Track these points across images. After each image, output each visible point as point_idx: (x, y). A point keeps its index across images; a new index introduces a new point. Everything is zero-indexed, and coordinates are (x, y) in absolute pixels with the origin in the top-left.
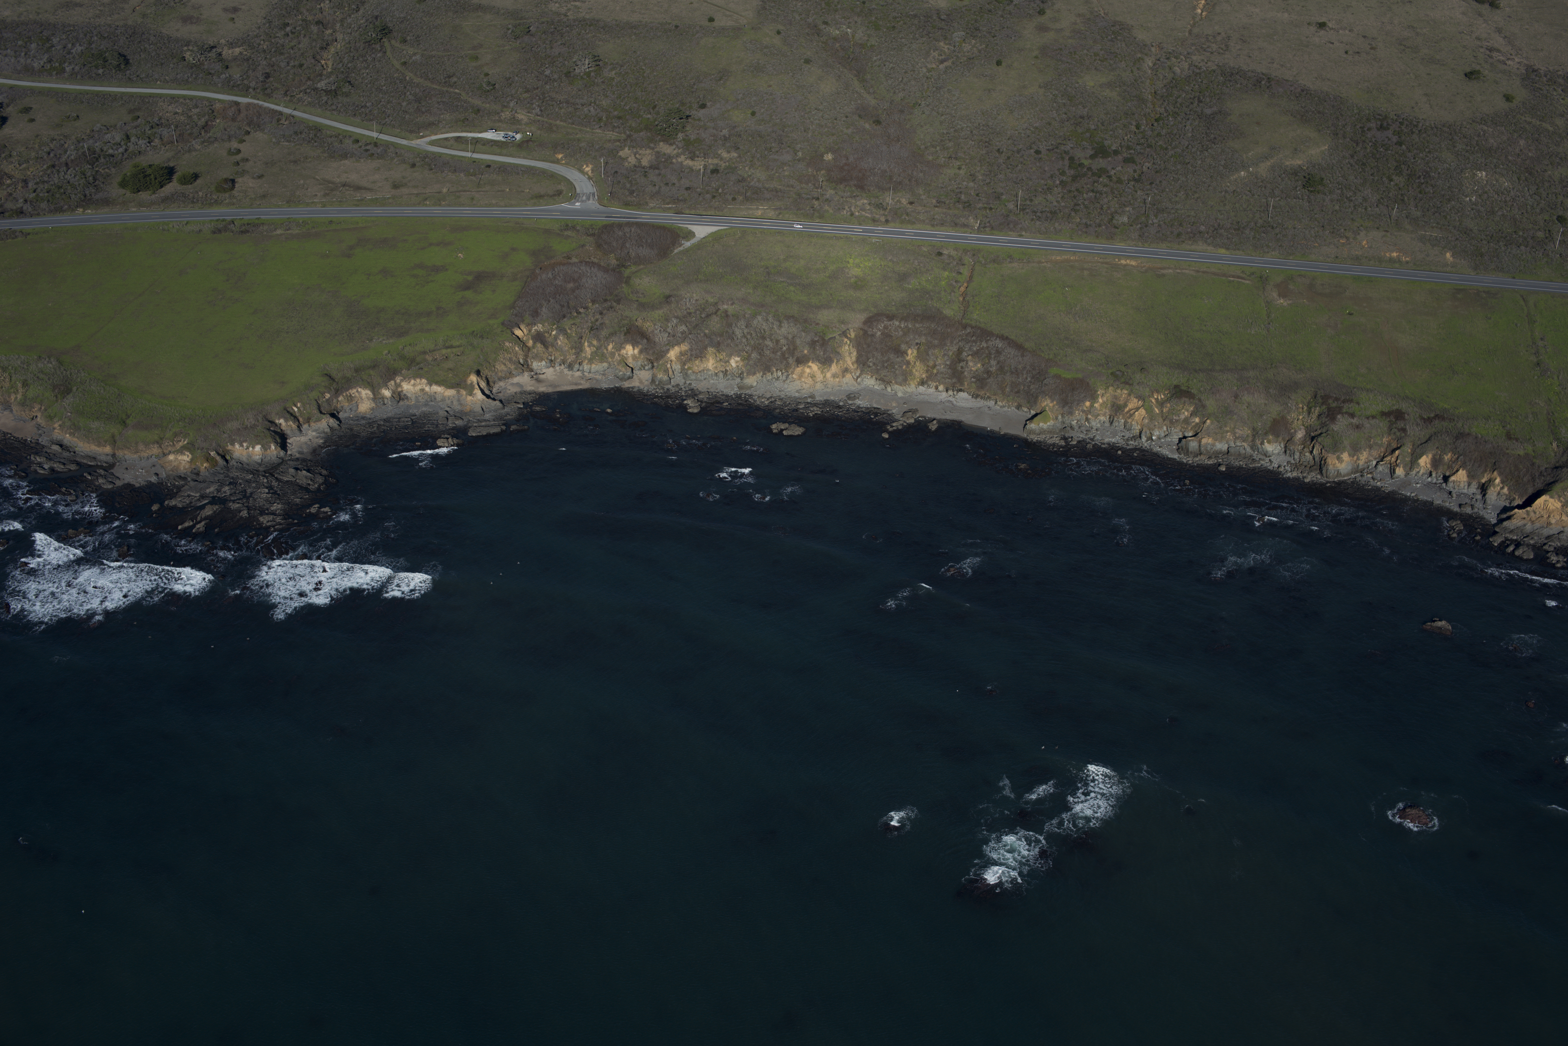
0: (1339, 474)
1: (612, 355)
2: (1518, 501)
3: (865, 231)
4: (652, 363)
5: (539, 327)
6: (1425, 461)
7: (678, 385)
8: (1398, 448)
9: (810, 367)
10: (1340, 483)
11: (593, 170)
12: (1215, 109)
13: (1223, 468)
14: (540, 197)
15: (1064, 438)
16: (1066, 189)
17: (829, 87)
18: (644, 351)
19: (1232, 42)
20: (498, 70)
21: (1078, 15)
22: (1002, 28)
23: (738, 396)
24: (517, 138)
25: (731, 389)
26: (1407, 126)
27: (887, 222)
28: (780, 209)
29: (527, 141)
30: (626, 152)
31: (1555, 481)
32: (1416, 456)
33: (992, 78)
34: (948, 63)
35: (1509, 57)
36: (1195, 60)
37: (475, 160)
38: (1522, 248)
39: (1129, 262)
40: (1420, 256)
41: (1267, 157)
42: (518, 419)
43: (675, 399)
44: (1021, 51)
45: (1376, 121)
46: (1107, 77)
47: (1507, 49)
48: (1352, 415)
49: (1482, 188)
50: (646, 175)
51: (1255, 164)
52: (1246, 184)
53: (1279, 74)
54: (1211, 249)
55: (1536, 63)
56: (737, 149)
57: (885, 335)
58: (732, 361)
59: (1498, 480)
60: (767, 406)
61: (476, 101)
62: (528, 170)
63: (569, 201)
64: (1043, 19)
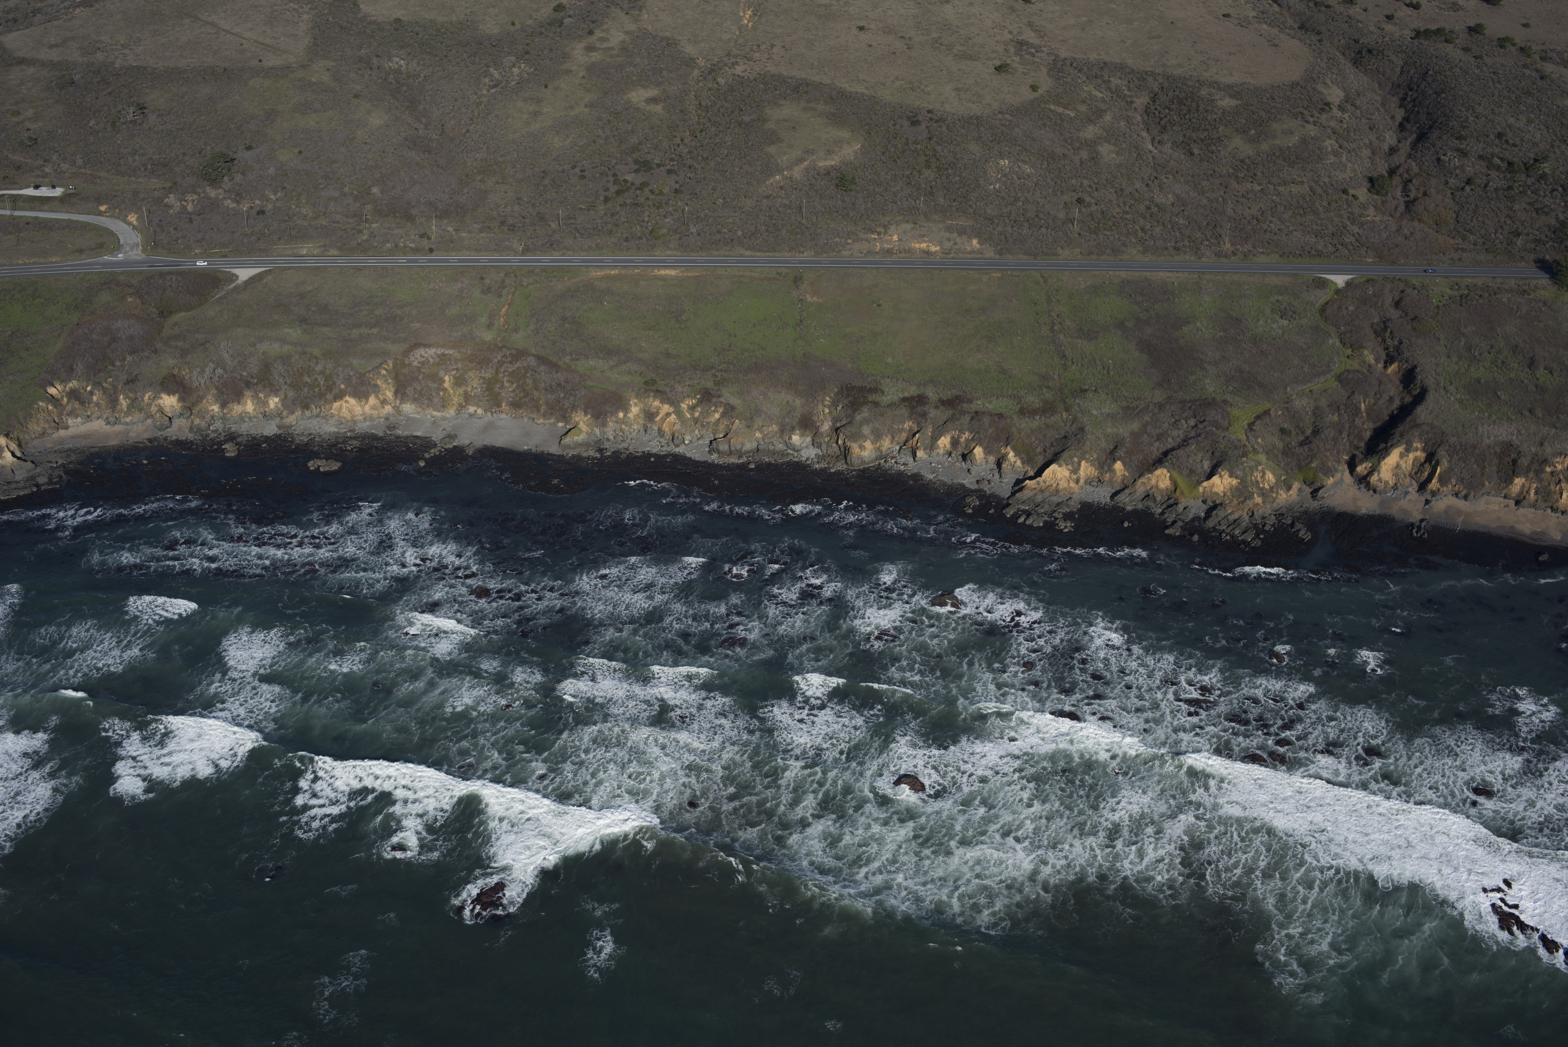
0: (863, 462)
1: (149, 405)
2: (1031, 473)
3: (409, 261)
4: (191, 410)
5: (73, 384)
6: (944, 442)
7: (216, 431)
8: (918, 432)
9: (347, 402)
10: (864, 471)
11: (137, 219)
12: (753, 117)
13: (752, 466)
15: (600, 450)
16: (609, 205)
17: (377, 120)
18: (181, 399)
19: (775, 50)
20: (40, 124)
21: (627, 33)
22: (551, 50)
23: (278, 437)
24: (58, 192)
25: (270, 429)
26: (937, 121)
27: (431, 250)
28: (325, 246)
29: (70, 195)
30: (171, 199)
31: (1063, 451)
32: (935, 438)
33: (539, 101)
34: (498, 89)
35: (1038, 49)
36: (739, 70)
37: (15, 218)
38: (1043, 230)
39: (668, 272)
40: (947, 245)
41: (801, 160)
42: (50, 479)
43: (214, 444)
44: (568, 72)
45: (908, 118)
46: (652, 92)
47: (1037, 41)
48: (876, 404)
49: (1005, 176)
50: (191, 221)
51: (790, 168)
52: (781, 188)
53: (817, 79)
54: (748, 253)
55: (1063, 53)
56: (284, 188)
57: (423, 363)
58: (271, 402)
59: (1011, 454)
60: (307, 444)
61: (17, 158)
62: (69, 224)
63: (112, 252)
64: (592, 39)
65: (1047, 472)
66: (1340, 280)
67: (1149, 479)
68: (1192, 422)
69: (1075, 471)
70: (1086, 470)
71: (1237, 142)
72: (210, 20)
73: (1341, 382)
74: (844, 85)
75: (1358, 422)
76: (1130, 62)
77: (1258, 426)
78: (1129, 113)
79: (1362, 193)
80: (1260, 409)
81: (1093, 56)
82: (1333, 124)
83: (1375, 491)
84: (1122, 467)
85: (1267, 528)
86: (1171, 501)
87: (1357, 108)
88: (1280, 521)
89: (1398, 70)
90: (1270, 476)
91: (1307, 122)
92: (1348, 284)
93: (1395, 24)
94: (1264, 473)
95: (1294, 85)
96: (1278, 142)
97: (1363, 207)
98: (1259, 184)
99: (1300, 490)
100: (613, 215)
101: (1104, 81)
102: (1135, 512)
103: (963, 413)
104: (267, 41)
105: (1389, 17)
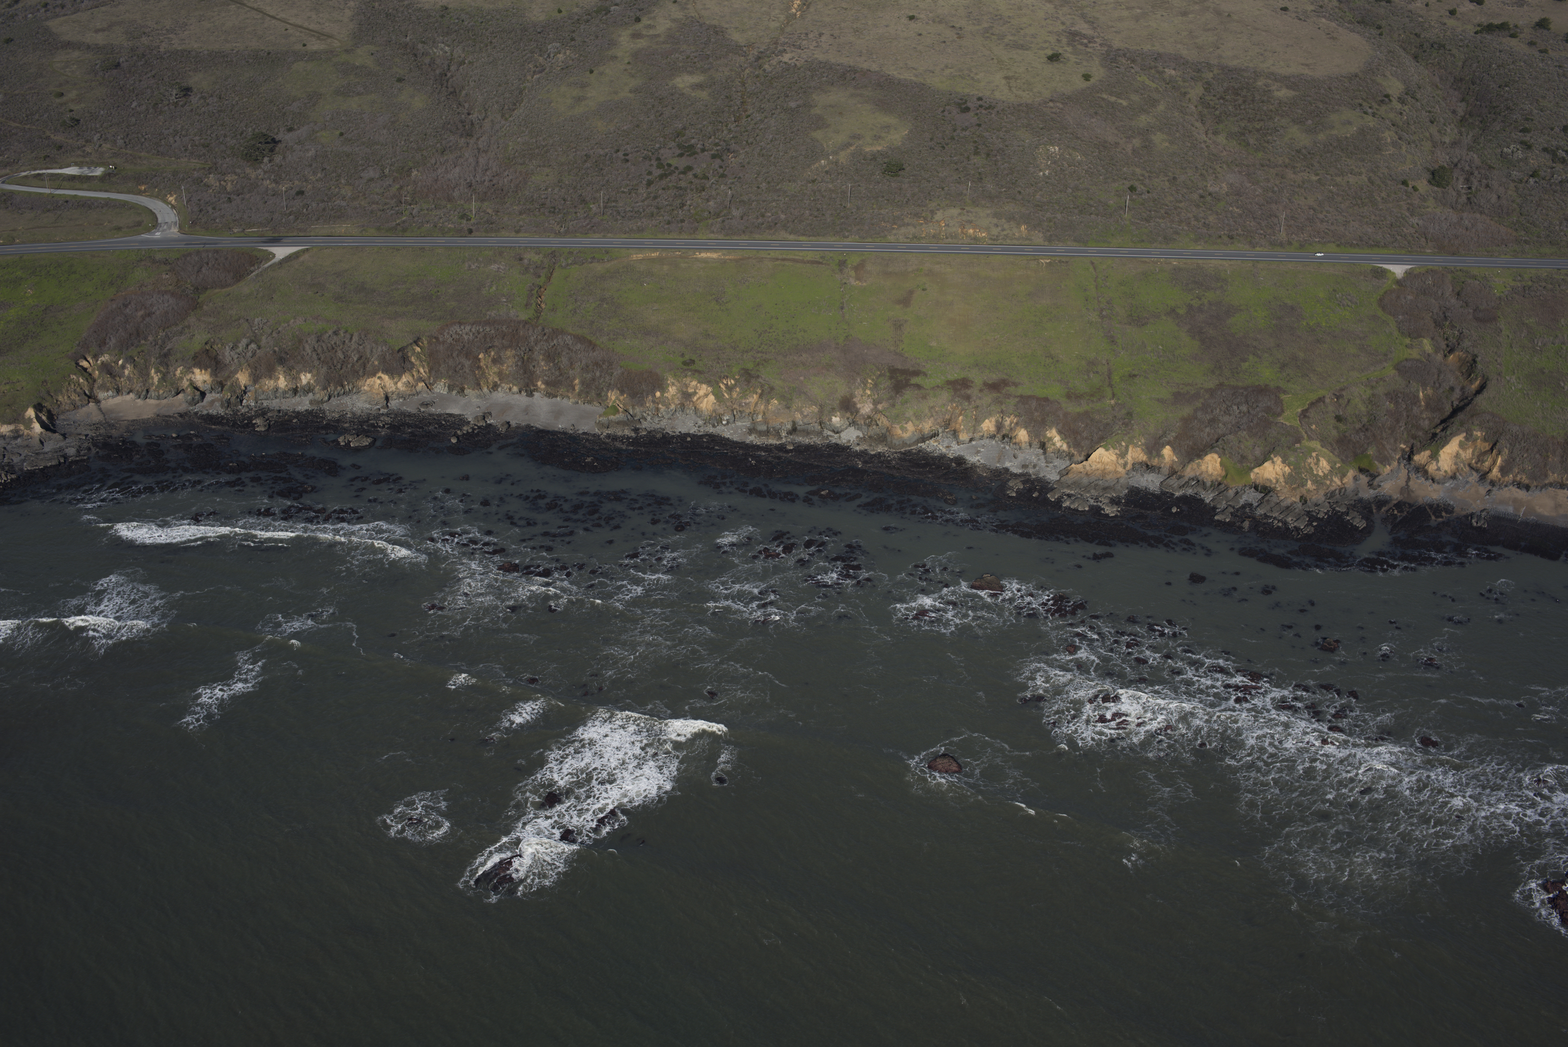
0: (905, 444)
1: (181, 379)
2: (1078, 458)
3: (448, 241)
4: (222, 384)
5: (105, 358)
6: (988, 424)
7: (248, 406)
8: (961, 415)
9: (380, 378)
10: (905, 453)
11: (176, 200)
12: (800, 102)
13: (790, 447)
14: (119, 229)
15: (636, 430)
16: (652, 188)
17: (419, 103)
18: (214, 374)
19: (823, 38)
20: (83, 105)
21: (674, 20)
22: (597, 37)
23: (309, 413)
24: (99, 171)
25: (302, 405)
26: (986, 109)
27: (470, 231)
28: (363, 226)
29: (109, 174)
30: (212, 179)
31: (1110, 434)
32: (978, 421)
33: (583, 86)
34: (542, 75)
35: (1091, 40)
36: (786, 58)
37: (54, 196)
38: (1093, 216)
39: (709, 255)
40: (995, 231)
41: (848, 145)
42: (78, 451)
43: (244, 420)
44: (614, 58)
45: (959, 105)
46: (698, 79)
47: (1090, 33)
48: (918, 387)
49: (1055, 162)
50: (230, 200)
51: (835, 153)
52: (827, 172)
53: (865, 66)
54: (792, 237)
55: (1117, 43)
56: (324, 169)
57: (457, 341)
58: (303, 377)
59: (1057, 439)
60: (338, 421)
61: (59, 138)
62: (108, 203)
63: (148, 230)
64: (639, 26)
65: (1094, 456)
66: (1398, 270)
67: (1199, 465)
68: (1244, 408)
69: (1123, 455)
70: (1134, 454)
71: (1295, 131)
72: (255, 6)
73: (1398, 370)
74: (892, 71)
75: (1415, 410)
76: (1185, 53)
77: (1312, 413)
78: (1184, 104)
79: (1423, 185)
80: (1313, 397)
81: (1147, 47)
82: (1392, 115)
83: (1433, 480)
84: (1171, 453)
85: (1321, 516)
86: (1222, 488)
87: (1417, 100)
88: (1334, 509)
89: (1460, 64)
90: (1324, 464)
91: (1366, 113)
92: (1408, 273)
93: (1458, 19)
94: (1318, 460)
95: (1352, 77)
96: (1334, 132)
97: (1423, 199)
98: (1317, 175)
99: (1355, 478)
100: (655, 198)
101: (1158, 72)
102: (1184, 499)
103: (1008, 396)
104: (312, 27)
105: (1452, 12)
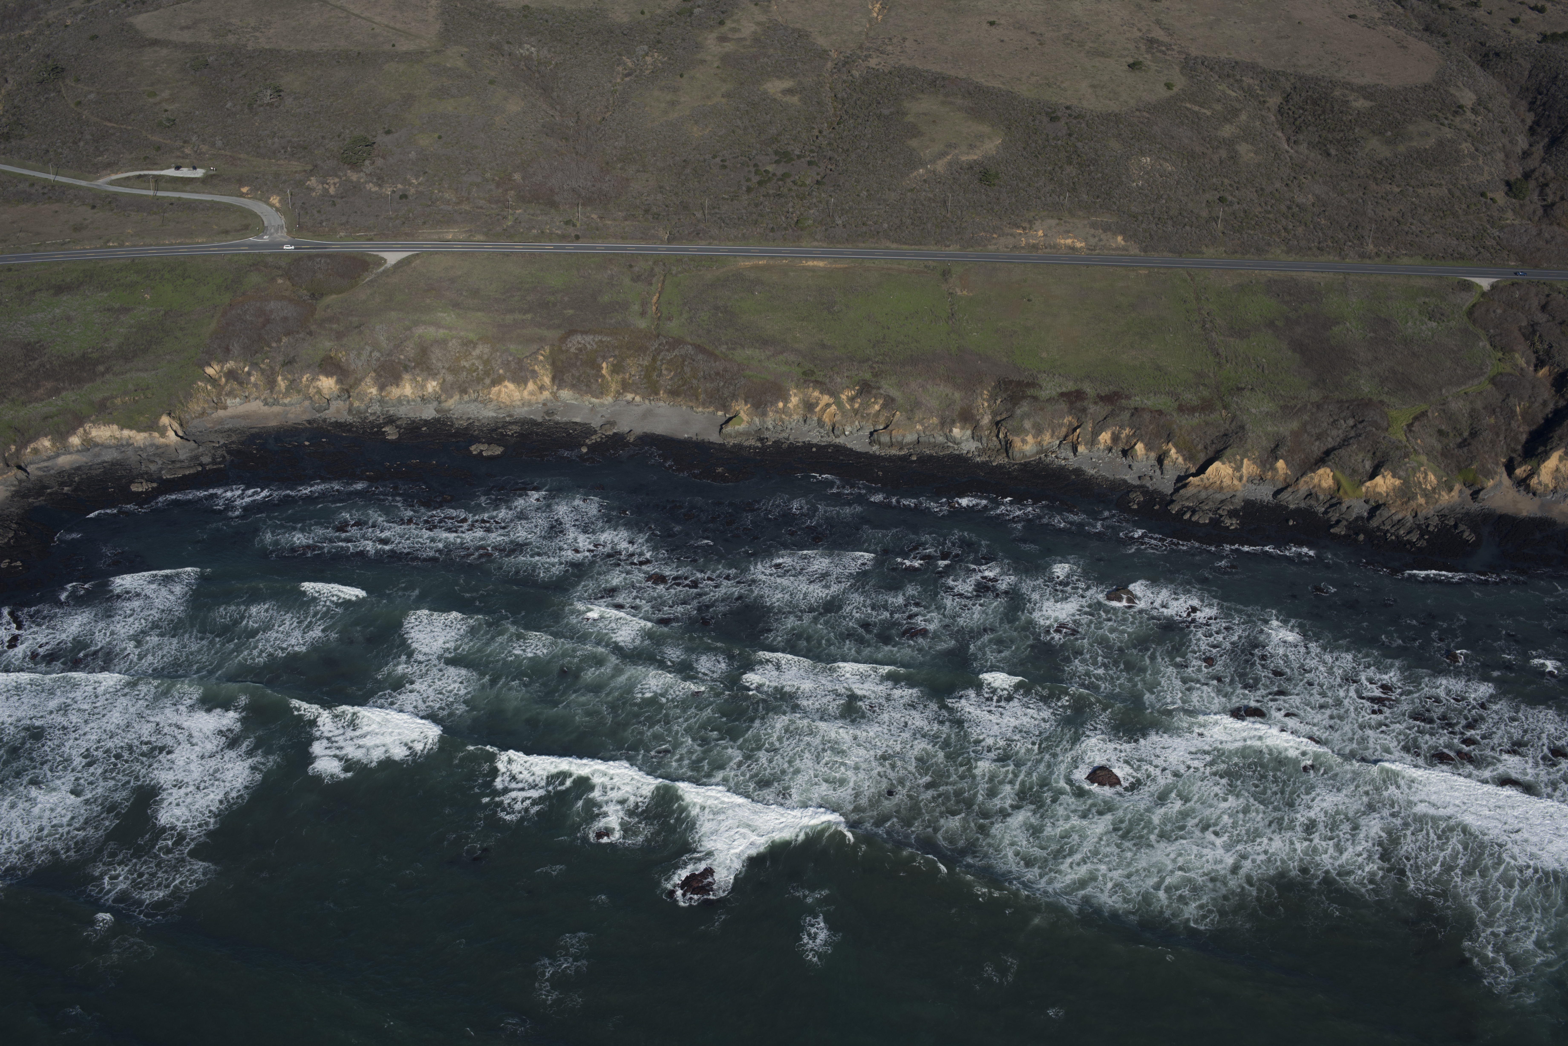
0: (1025, 456)
1: (308, 387)
2: (1193, 470)
3: (556, 248)
4: (348, 392)
5: (230, 365)
6: (1105, 437)
7: (375, 413)
8: (1078, 427)
9: (506, 387)
10: (1026, 464)
11: (280, 201)
12: (892, 110)
13: (914, 458)
15: (761, 440)
16: (752, 195)
17: (514, 106)
18: (339, 381)
19: (907, 44)
20: (177, 105)
21: (758, 24)
22: (684, 40)
23: (437, 420)
24: (199, 173)
25: (429, 413)
26: (1075, 118)
27: (577, 237)
28: (471, 231)
29: (212, 176)
30: (313, 182)
31: (1225, 448)
32: (1096, 434)
33: (675, 90)
34: (633, 77)
35: (1169, 47)
36: (873, 62)
37: (158, 198)
38: (1188, 228)
39: (816, 263)
40: (1093, 241)
41: (943, 154)
42: (214, 458)
43: (373, 428)
44: (703, 62)
45: (1047, 113)
46: (788, 84)
47: (1167, 39)
48: (1035, 398)
49: (1148, 173)
50: (334, 204)
51: (933, 161)
52: (925, 181)
53: (952, 73)
54: (894, 246)
55: (1194, 52)
56: (425, 173)
57: (580, 350)
58: (429, 385)
59: (1173, 451)
60: (467, 428)
61: (156, 138)
62: (213, 205)
63: (257, 234)
64: (724, 29)
65: (1211, 470)
67: (1312, 478)
68: (1351, 422)
69: (1238, 468)
70: (1249, 468)
71: (1374, 143)
72: (339, 4)
73: (1495, 384)
74: (980, 79)
75: (1514, 425)
76: (1261, 61)
77: (1416, 427)
78: (1263, 113)
79: (1500, 196)
80: (1417, 410)
81: (1224, 55)
82: (1467, 126)
83: (1534, 494)
84: (1284, 466)
85: (1431, 528)
86: (1334, 501)
87: (1489, 111)
88: (1442, 522)
89: (1526, 73)
90: (1431, 477)
91: (1442, 124)
92: (1493, 287)
93: (1521, 27)
94: (1426, 475)
95: (1426, 87)
96: (1415, 144)
97: (1502, 210)
98: (1398, 186)
99: (1460, 491)
100: (756, 205)
101: (1236, 80)
102: (1298, 511)
103: (1123, 409)
104: (398, 26)
105: (1515, 21)
